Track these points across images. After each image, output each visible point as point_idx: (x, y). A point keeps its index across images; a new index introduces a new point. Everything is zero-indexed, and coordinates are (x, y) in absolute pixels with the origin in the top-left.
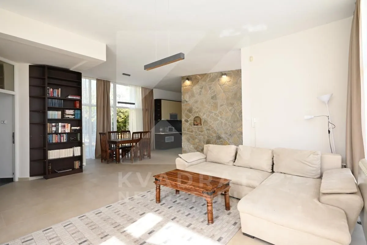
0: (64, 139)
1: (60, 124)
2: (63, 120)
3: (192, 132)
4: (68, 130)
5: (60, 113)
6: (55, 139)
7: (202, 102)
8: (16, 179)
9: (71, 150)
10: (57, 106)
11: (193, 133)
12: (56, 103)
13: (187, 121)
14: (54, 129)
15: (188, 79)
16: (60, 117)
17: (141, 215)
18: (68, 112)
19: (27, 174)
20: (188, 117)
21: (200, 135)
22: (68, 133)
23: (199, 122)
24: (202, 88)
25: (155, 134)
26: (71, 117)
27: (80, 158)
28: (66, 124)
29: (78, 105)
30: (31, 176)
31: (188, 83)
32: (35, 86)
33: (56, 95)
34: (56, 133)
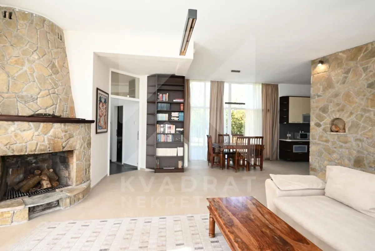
0: (170, 139)
1: (167, 125)
2: (170, 121)
3: (327, 141)
4: (173, 131)
5: (167, 115)
6: (162, 139)
7: (348, 95)
8: (139, 169)
9: (175, 149)
10: (165, 109)
11: (330, 144)
12: (165, 107)
13: (318, 125)
14: (162, 130)
15: (322, 62)
16: (167, 119)
17: (177, 245)
18: (174, 114)
19: (144, 167)
20: (321, 118)
21: (341, 147)
22: (173, 134)
23: (341, 126)
24: (348, 72)
25: (280, 141)
26: (176, 119)
27: (182, 158)
28: (172, 126)
29: (182, 108)
30: (147, 167)
31: (321, 68)
32: (150, 93)
33: (164, 100)
34: (164, 134)
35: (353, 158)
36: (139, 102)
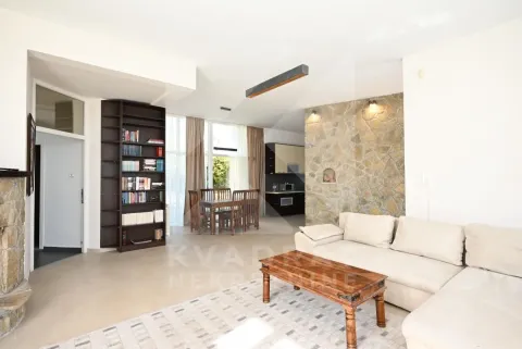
0: (143, 199)
1: (138, 179)
2: (142, 173)
3: (321, 191)
4: (147, 187)
5: (137, 163)
6: (131, 199)
7: (336, 146)
8: (85, 250)
9: (151, 213)
10: (134, 154)
11: (323, 194)
12: (133, 150)
13: (313, 176)
14: (130, 185)
15: (315, 112)
16: (137, 169)
18: (148, 162)
19: (97, 245)
20: (314, 169)
21: (333, 196)
22: (147, 191)
23: (331, 176)
24: (336, 125)
26: (153, 169)
27: (162, 226)
28: (145, 179)
29: (160, 153)
30: (102, 246)
31: (314, 118)
32: (107, 128)
33: (133, 139)
34: (133, 191)
35: (342, 206)
36: (82, 141)
